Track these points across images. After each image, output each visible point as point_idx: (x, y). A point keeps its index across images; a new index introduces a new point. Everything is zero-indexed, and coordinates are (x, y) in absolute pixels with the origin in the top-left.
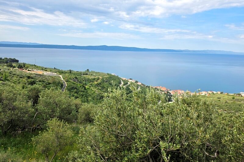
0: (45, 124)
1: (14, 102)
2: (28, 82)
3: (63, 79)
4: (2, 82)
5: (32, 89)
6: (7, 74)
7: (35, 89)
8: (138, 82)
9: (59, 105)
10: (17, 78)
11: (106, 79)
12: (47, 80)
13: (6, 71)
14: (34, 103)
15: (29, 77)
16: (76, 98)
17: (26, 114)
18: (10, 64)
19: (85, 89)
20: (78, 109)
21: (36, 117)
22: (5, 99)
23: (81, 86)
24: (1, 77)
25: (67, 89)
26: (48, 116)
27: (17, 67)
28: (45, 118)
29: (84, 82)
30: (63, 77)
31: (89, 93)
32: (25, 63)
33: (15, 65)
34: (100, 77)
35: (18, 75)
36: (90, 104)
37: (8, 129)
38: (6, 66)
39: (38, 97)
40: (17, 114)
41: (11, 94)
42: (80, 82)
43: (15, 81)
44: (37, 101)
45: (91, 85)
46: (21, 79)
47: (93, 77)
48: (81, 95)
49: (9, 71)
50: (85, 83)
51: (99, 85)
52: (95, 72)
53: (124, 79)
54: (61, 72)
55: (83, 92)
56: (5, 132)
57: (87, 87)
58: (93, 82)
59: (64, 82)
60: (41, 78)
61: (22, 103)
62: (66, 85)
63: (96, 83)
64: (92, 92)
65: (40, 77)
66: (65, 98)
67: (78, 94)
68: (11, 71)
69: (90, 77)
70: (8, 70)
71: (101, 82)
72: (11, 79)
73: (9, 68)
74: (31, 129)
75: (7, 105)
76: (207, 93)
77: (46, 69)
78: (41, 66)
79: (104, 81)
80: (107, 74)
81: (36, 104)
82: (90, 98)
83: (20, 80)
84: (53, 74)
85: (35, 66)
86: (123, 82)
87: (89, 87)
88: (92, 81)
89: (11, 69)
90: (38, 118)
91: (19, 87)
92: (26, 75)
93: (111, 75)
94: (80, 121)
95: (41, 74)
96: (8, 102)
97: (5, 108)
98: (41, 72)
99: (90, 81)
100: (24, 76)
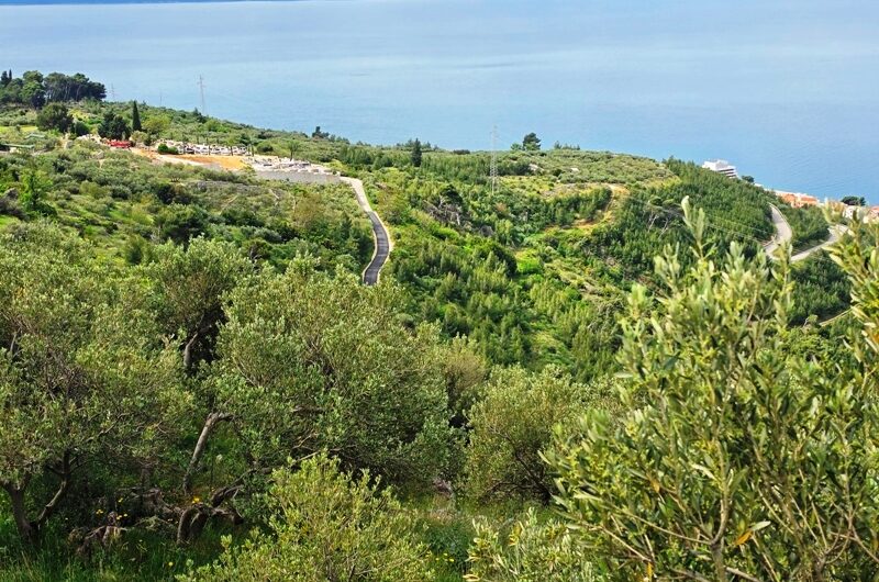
0: (262, 491)
1: (77, 343)
2: (160, 222)
3: (368, 208)
4: (15, 220)
5: (180, 266)
6: (39, 173)
7: (197, 266)
9: (340, 374)
10: (96, 197)
11: (658, 202)
12: (275, 213)
13: (34, 154)
14: (194, 357)
15: (165, 195)
16: (454, 329)
17: (149, 421)
18: (56, 108)
19: (512, 272)
20: (466, 405)
21: (205, 446)
22: (29, 327)
23: (483, 255)
24: (12, 195)
25: (396, 271)
26: (275, 441)
27: (95, 128)
28: (256, 456)
29: (508, 224)
30: (369, 195)
31: (539, 304)
32: (139, 102)
33: (86, 117)
34: (613, 187)
35: (103, 183)
36: (545, 374)
37: (50, 512)
38: (32, 124)
39: (215, 314)
40: (96, 421)
41: (59, 295)
42: (478, 225)
43: (89, 215)
44: (214, 339)
45: (554, 244)
46: (120, 204)
47: (564, 191)
48: (486, 311)
49: (52, 156)
50: (514, 234)
51: (607, 242)
52: (583, 150)
53: (798, 199)
54: (360, 161)
55: (500, 291)
56: (34, 525)
57: (523, 258)
58: (564, 223)
59: (376, 227)
60: (234, 198)
61: (121, 352)
62: (392, 245)
63: (585, 230)
64: (562, 295)
65: (234, 191)
66: (382, 326)
67: (463, 303)
68: (64, 157)
69: (546, 188)
70: (49, 148)
71: (623, 226)
72: (62, 206)
73: (51, 135)
74: (176, 516)
75: (39, 366)
77: (260, 142)
78: (238, 122)
79: (642, 217)
80: (669, 164)
81: (209, 361)
82: (544, 338)
83: (114, 214)
84: (309, 169)
85: (203, 120)
86: (791, 223)
87: (536, 261)
88: (559, 215)
89: (65, 139)
90: (222, 450)
91: (111, 252)
92: (147, 177)
93: (697, 171)
94: (478, 490)
95: (237, 170)
96: (44, 342)
97: (31, 381)
98: (235, 157)
99: (543, 214)
100: (139, 186)
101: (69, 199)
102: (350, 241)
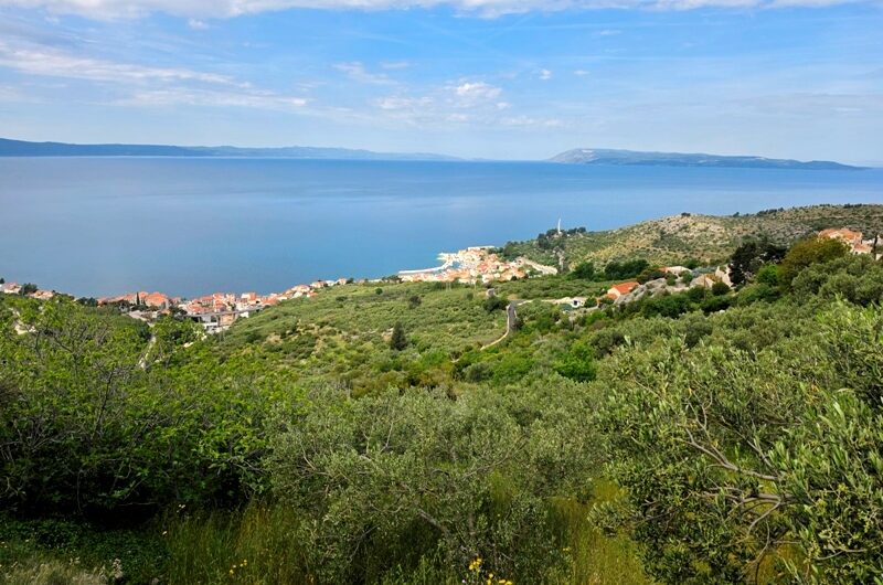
8: (34, 292)
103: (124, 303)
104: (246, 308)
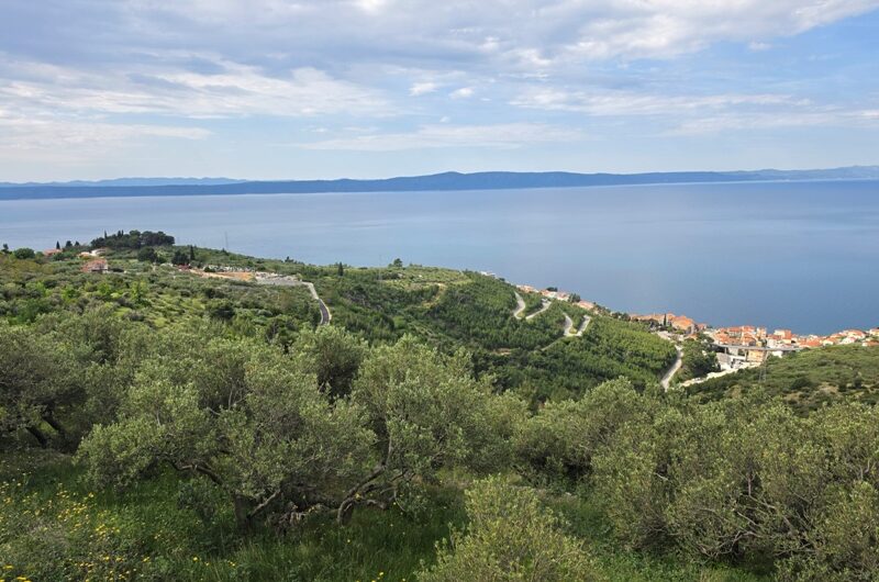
2: (209, 308)
3: (317, 297)
6: (142, 284)
8: (578, 301)
10: (172, 295)
11: (462, 292)
12: (269, 301)
13: (138, 274)
15: (210, 294)
18: (148, 249)
19: (392, 328)
24: (126, 296)
27: (170, 259)
29: (389, 304)
30: (317, 291)
32: (193, 246)
33: (164, 254)
34: (439, 284)
35: (176, 288)
38: (135, 258)
42: (374, 304)
43: (169, 305)
45: (412, 313)
46: (186, 300)
47: (416, 287)
49: (147, 274)
50: (392, 308)
51: (438, 312)
52: (424, 266)
53: (527, 289)
54: (310, 274)
57: (397, 321)
58: (417, 303)
59: (323, 307)
60: (247, 294)
62: (330, 316)
63: (427, 305)
65: (246, 291)
68: (153, 275)
69: (407, 285)
70: (145, 270)
71: (446, 303)
72: (154, 301)
73: (147, 264)
76: (864, 336)
77: (260, 266)
78: (247, 255)
79: (454, 299)
80: (465, 273)
83: (183, 304)
84: (285, 278)
85: (227, 254)
86: (525, 300)
87: (404, 322)
88: (414, 298)
89: (154, 266)
92: (199, 285)
93: (479, 276)
95: (247, 280)
98: (246, 273)
99: (406, 298)
100: (195, 289)
101: (157, 297)
102: (309, 314)
103: (653, 323)
104: (779, 346)
